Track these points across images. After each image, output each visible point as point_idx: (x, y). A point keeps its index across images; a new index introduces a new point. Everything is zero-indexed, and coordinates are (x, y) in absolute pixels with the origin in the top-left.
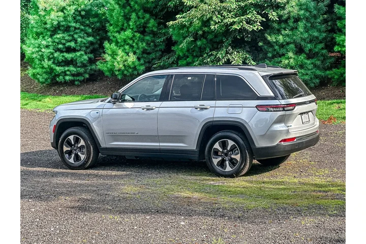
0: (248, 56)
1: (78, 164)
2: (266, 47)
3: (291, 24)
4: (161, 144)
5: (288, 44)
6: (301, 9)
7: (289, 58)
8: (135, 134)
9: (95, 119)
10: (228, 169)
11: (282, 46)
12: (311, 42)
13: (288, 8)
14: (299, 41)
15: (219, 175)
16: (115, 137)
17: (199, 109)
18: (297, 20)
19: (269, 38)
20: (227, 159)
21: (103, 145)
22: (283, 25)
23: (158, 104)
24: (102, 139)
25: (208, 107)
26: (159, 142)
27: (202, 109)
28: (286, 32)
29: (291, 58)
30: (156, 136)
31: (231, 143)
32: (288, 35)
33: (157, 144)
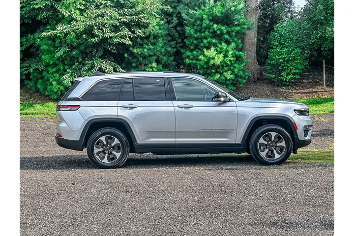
0: (116, 65)
2: (130, 58)
3: (152, 41)
5: (150, 56)
6: (160, 29)
11: (145, 57)
12: (165, 55)
13: (151, 27)
14: (158, 54)
18: (156, 37)
19: (135, 51)
22: (145, 41)
28: (149, 47)
29: (154, 67)
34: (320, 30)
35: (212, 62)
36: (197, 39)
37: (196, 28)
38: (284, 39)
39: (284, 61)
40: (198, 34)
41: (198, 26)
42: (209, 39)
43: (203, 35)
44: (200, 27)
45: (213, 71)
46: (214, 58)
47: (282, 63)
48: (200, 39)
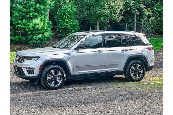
1: (57, 86)
4: (105, 70)
8: (92, 66)
9: (69, 59)
10: (138, 77)
17: (124, 51)
20: (137, 73)
21: (72, 74)
25: (128, 50)
26: (104, 68)
31: (139, 65)
33: (103, 70)
34: (92, 10)
35: (37, 27)
36: (24, 12)
37: (23, 5)
38: (70, 14)
40: (25, 10)
41: (24, 5)
42: (33, 13)
43: (28, 10)
44: (25, 5)
45: (37, 32)
46: (38, 25)
47: (69, 28)
48: (26, 12)
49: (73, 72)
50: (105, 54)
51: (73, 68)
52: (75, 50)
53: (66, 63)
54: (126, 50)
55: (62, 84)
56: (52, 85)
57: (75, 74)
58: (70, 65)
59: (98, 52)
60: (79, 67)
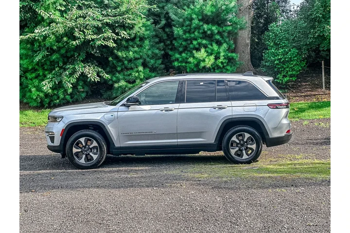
0: (100, 70)
1: (90, 163)
2: (114, 62)
3: (138, 43)
4: (179, 140)
5: (136, 59)
6: (146, 30)
7: (138, 71)
8: (153, 133)
9: (110, 121)
10: (245, 157)
11: (130, 61)
12: (152, 58)
13: (136, 28)
14: (145, 56)
15: (237, 162)
16: (131, 137)
17: (217, 109)
18: (142, 39)
19: (120, 54)
20: (243, 149)
21: (117, 145)
22: (131, 43)
23: (176, 105)
24: (117, 139)
25: (226, 107)
26: (177, 139)
27: (220, 108)
28: (135, 49)
29: (140, 71)
30: (175, 134)
31: (247, 135)
32: (136, 52)
33: (176, 141)
34: (318, 29)
35: (202, 64)
36: (186, 40)
38: (279, 39)
39: (280, 62)
40: (188, 35)
41: (187, 26)
42: (199, 41)
43: (192, 35)
48: (189, 40)
49: (119, 142)
50: (177, 115)
51: (118, 136)
52: (123, 107)
53: (105, 127)
54: (221, 108)
55: (98, 161)
56: (82, 161)
57: (122, 145)
58: (112, 130)
59: (164, 111)
60: (130, 134)
